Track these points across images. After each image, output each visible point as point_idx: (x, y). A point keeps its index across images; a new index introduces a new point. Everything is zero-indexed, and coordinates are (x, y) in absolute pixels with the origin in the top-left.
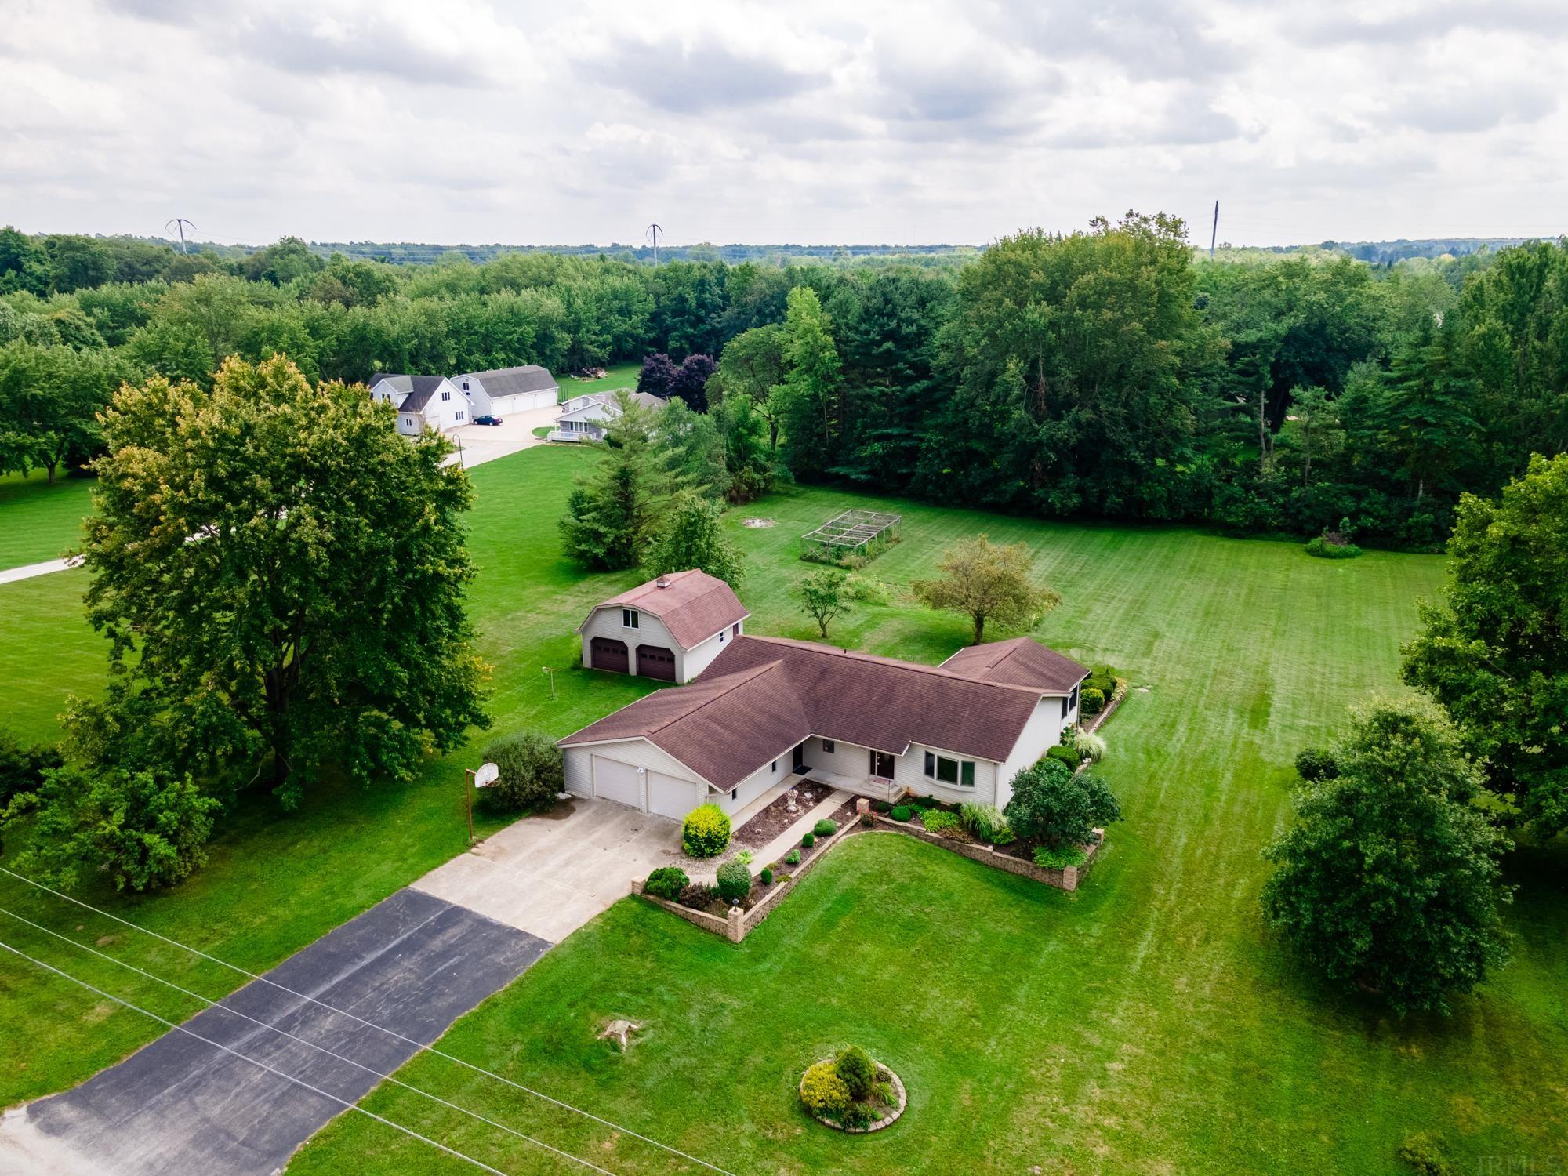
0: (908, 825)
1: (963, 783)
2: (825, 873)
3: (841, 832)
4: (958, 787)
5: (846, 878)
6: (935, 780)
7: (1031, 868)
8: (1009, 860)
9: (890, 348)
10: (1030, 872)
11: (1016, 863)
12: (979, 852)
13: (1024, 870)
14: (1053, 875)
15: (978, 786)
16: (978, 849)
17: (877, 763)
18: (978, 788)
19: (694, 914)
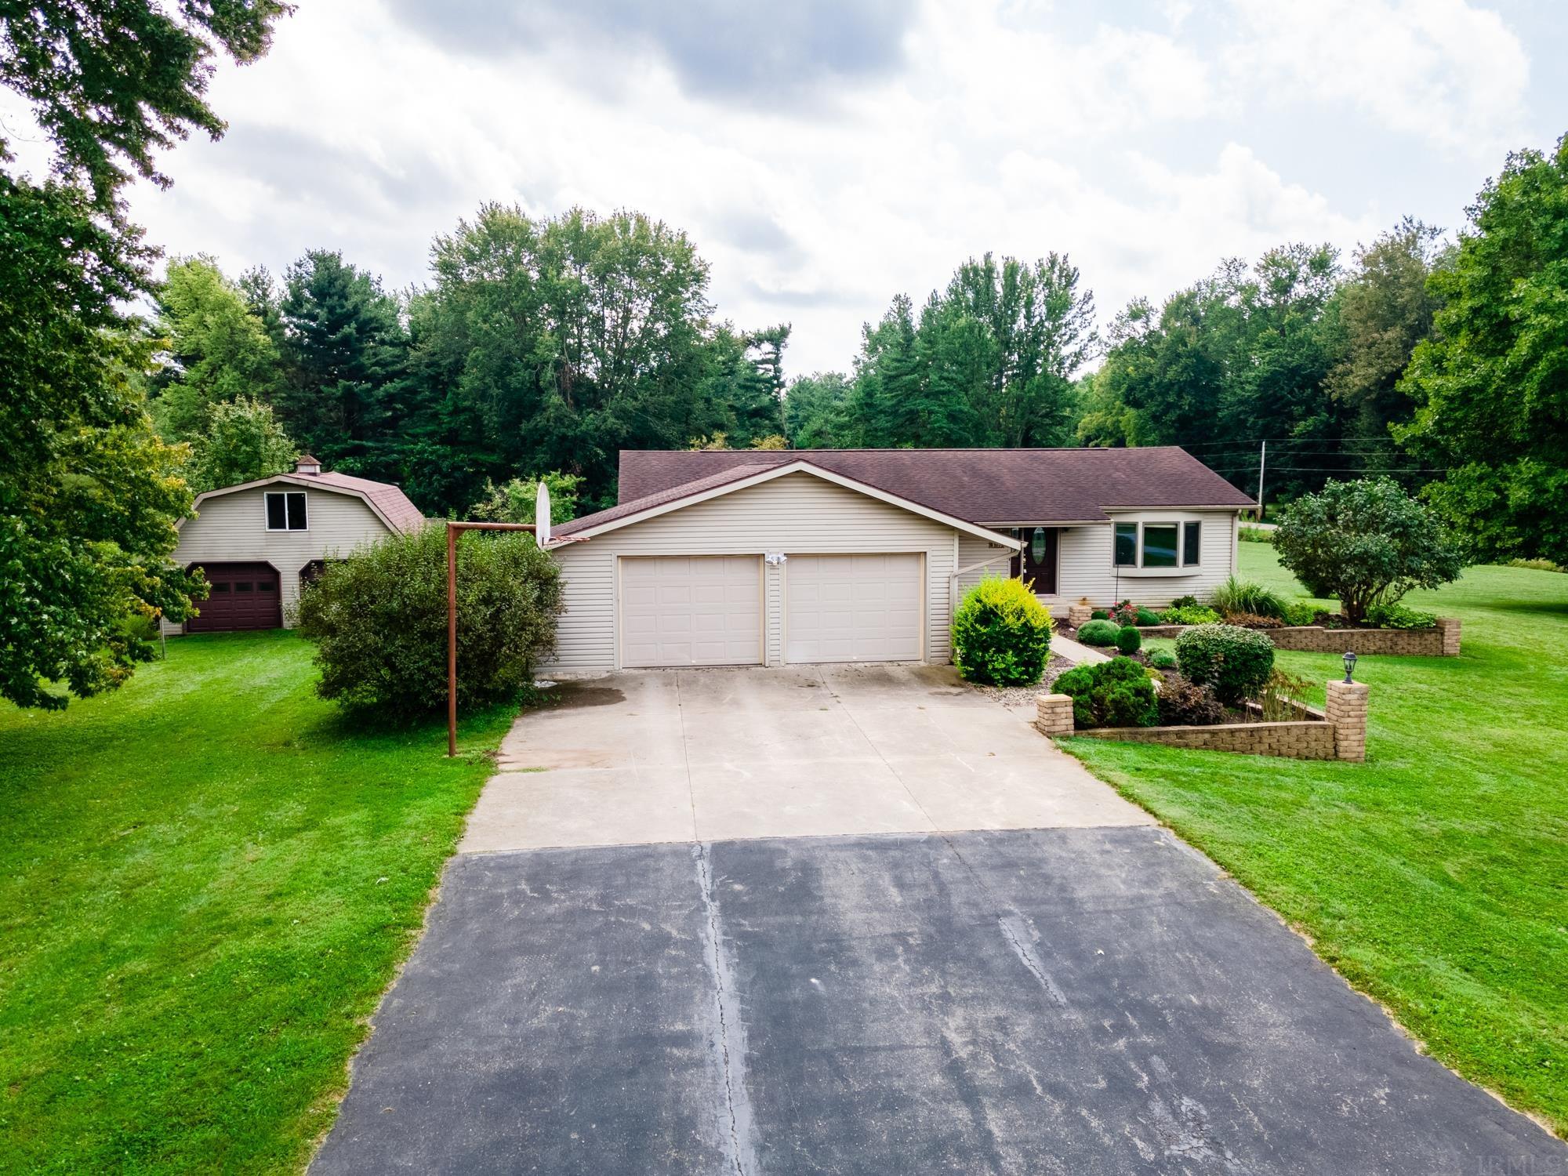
1: (1186, 560)
6: (1139, 570)
7: (1390, 636)
8: (1352, 634)
9: (351, 334)
10: (1389, 643)
11: (1364, 635)
12: (1303, 635)
13: (1379, 643)
14: (1426, 636)
15: (1205, 562)
16: (1300, 632)
17: (1023, 572)
18: (1205, 566)
19: (1233, 732)
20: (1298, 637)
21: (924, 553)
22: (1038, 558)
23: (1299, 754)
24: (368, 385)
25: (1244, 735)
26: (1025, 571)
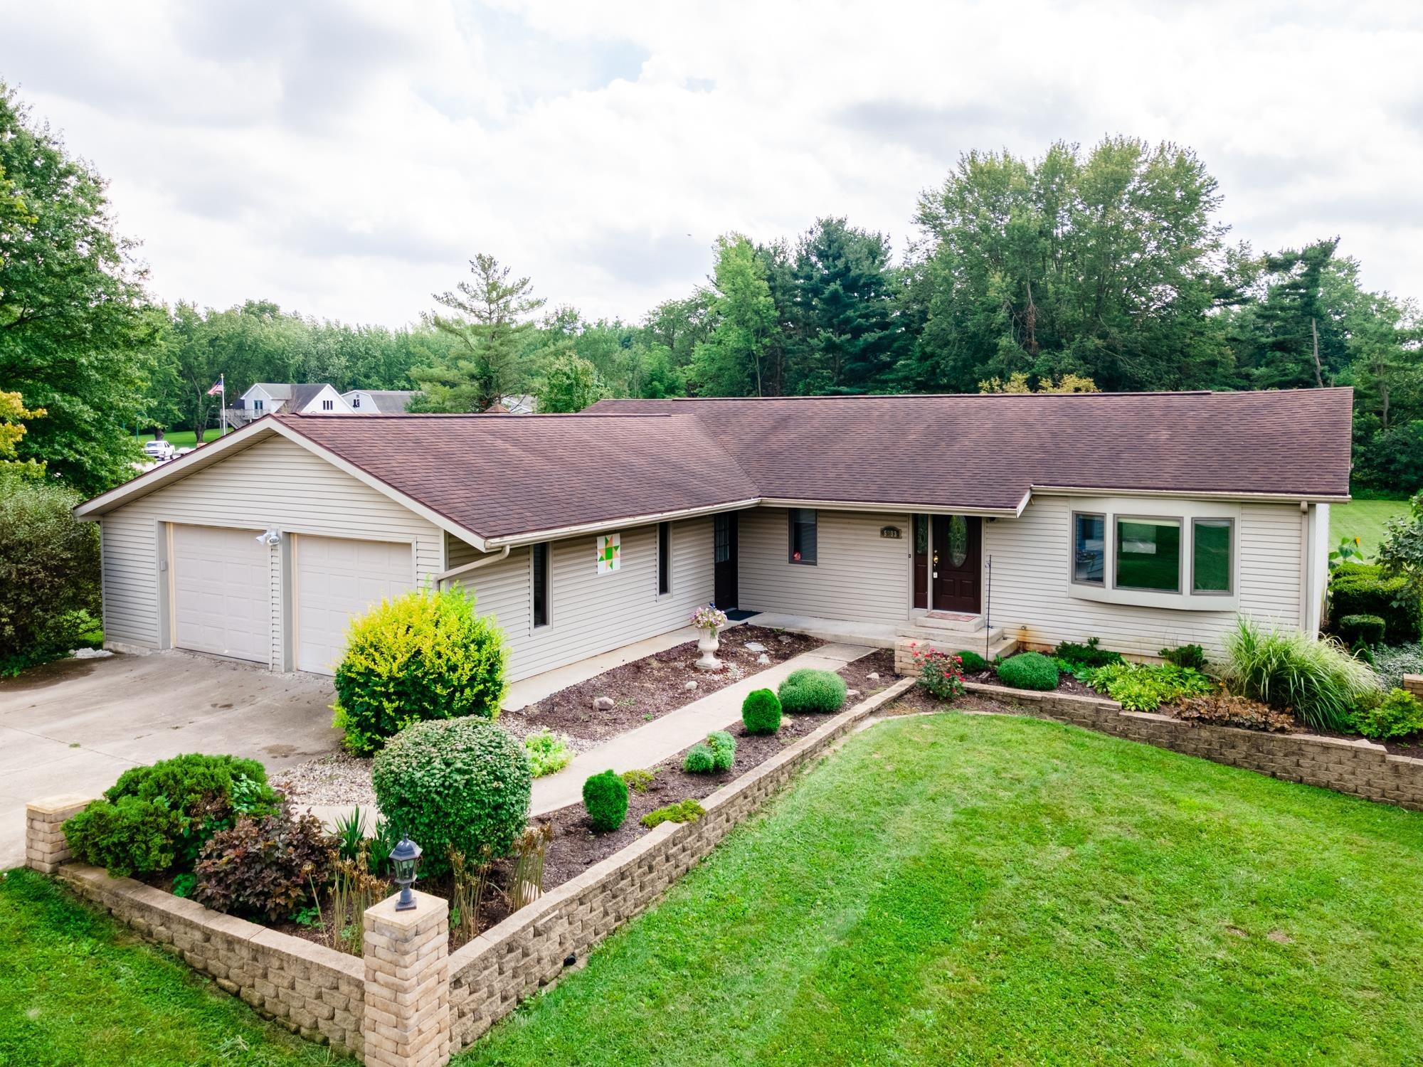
0: (1057, 695)
1: (1200, 584)
2: (823, 807)
3: (860, 709)
4: (1185, 598)
5: (906, 822)
6: (1109, 591)
9: (836, 291)
12: (1334, 756)
15: (1244, 590)
16: (1326, 748)
17: (932, 575)
18: (1244, 597)
19: (231, 942)
20: (1322, 758)
21: (409, 545)
22: (958, 557)
23: (315, 1026)
24: (849, 336)
25: (245, 953)
26: (936, 575)
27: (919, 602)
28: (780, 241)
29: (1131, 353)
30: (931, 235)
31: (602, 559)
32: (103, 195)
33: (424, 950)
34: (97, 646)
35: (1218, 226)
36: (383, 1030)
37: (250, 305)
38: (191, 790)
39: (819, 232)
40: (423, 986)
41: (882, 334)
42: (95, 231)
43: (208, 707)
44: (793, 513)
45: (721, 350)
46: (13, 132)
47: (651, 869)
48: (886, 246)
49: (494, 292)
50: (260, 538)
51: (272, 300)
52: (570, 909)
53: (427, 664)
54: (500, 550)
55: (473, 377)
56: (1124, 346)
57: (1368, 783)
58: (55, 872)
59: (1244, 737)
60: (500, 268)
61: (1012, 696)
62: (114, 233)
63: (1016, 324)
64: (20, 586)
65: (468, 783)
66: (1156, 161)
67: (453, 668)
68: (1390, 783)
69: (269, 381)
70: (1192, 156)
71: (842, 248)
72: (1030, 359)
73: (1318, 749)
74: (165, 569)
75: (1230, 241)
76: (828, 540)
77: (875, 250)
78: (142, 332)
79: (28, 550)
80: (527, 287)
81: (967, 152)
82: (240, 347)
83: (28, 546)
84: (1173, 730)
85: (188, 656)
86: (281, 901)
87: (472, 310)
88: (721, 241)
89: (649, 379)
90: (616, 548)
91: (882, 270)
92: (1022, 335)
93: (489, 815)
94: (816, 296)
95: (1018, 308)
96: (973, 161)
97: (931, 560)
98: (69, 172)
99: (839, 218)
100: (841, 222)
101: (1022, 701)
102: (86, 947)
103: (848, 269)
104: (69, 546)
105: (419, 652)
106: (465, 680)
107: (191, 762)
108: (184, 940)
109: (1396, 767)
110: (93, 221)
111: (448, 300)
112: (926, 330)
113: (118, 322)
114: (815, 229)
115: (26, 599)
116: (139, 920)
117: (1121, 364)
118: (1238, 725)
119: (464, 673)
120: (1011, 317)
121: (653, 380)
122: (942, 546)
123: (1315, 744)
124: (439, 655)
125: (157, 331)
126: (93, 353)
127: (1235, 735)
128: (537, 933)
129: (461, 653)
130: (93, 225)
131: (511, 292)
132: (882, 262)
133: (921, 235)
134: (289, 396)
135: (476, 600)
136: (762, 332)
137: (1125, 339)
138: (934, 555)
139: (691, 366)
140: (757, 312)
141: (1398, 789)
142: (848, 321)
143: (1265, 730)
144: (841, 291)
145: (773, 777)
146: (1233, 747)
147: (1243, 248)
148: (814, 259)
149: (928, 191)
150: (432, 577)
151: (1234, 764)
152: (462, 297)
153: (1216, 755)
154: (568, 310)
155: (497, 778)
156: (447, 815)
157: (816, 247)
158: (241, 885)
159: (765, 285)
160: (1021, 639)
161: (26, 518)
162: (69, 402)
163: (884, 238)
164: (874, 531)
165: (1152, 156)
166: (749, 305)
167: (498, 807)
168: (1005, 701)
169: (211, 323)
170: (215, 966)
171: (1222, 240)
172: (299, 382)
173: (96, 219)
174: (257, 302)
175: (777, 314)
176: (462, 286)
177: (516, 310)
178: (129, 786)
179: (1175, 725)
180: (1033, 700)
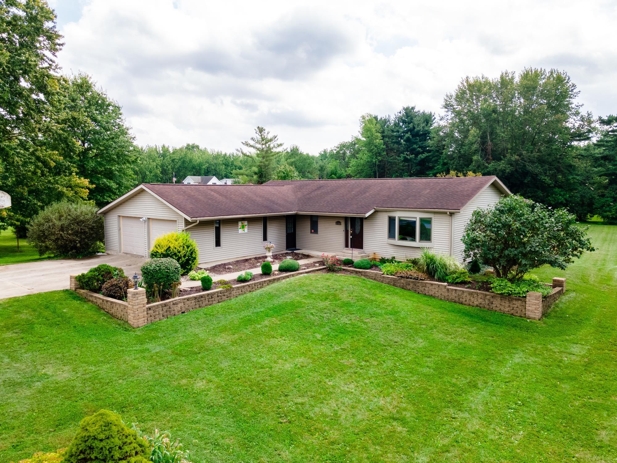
0: (368, 271)
1: (422, 239)
3: (303, 271)
4: (417, 243)
6: (397, 241)
7: (488, 297)
8: (463, 292)
9: (409, 137)
10: (487, 302)
11: (471, 294)
12: (433, 287)
13: (480, 301)
14: (514, 302)
15: (435, 241)
16: (432, 284)
17: (350, 237)
18: (435, 243)
19: (107, 301)
20: (430, 288)
21: (176, 221)
22: (357, 231)
23: (121, 317)
24: (414, 156)
25: (109, 304)
26: (351, 237)
27: (347, 246)
28: (387, 116)
29: (533, 162)
30: (450, 113)
31: (240, 228)
32: (121, 112)
33: (139, 298)
34: (103, 252)
35: (577, 104)
36: (131, 315)
37: (188, 145)
38: (103, 271)
39: (403, 112)
40: (139, 306)
41: (427, 155)
42: (119, 124)
43: (125, 265)
44: (311, 217)
45: (362, 162)
46: (91, 92)
47: (212, 298)
48: (433, 118)
49: (265, 141)
50: (141, 220)
51: (197, 144)
52: (184, 301)
53: (172, 250)
54: (196, 222)
55: (256, 173)
56: (529, 159)
57: (441, 294)
58: (75, 290)
59: (412, 282)
60: (266, 132)
61: (354, 271)
62: (124, 125)
63: (482, 150)
64: (81, 233)
65: (160, 269)
66: (549, 78)
67: (179, 252)
68: (446, 294)
69: (194, 175)
70: (565, 74)
71: (412, 119)
72: (487, 165)
73: (430, 285)
74: (120, 230)
75: (583, 112)
76: (321, 226)
77: (428, 119)
78: (133, 158)
79: (83, 223)
80: (276, 139)
81: (464, 77)
82: (184, 162)
83: (83, 222)
84: (394, 280)
85: (125, 255)
86: (119, 294)
87: (256, 148)
88: (363, 118)
89: (330, 174)
90: (246, 225)
91: (431, 128)
92: (485, 155)
93: (165, 277)
94: (401, 139)
95: (483, 142)
96: (467, 81)
97: (350, 232)
98: (109, 105)
99: (412, 106)
100: (413, 108)
101: (357, 272)
102: (78, 302)
103: (414, 128)
104: (95, 222)
105: (169, 247)
106: (182, 255)
107: (104, 265)
108: (99, 302)
109: (448, 290)
110: (118, 121)
111: (247, 144)
112: (444, 153)
113: (125, 155)
114: (402, 111)
115: (83, 237)
116: (91, 299)
117: (528, 167)
118: (411, 278)
119: (182, 254)
120: (480, 147)
121: (332, 174)
122: (353, 227)
123: (429, 284)
124: (176, 248)
125: (138, 158)
126: (117, 166)
127: (410, 281)
128: (173, 304)
129: (181, 248)
130: (118, 122)
131: (271, 140)
132: (431, 125)
133: (446, 113)
134: (200, 181)
135: (190, 235)
136: (378, 154)
137: (530, 156)
138: (351, 230)
139: (350, 168)
140: (376, 146)
141: (448, 296)
142: (415, 149)
143: (417, 280)
144: (411, 137)
145: (260, 283)
146: (409, 285)
147: (589, 115)
148: (401, 124)
149: (449, 94)
150: (181, 230)
151: (409, 290)
152: (252, 143)
153: (405, 288)
154: (295, 147)
155: (168, 269)
156: (154, 276)
157: (401, 119)
158: (111, 291)
159: (379, 135)
160: (374, 257)
161: (83, 214)
162: (109, 182)
163: (433, 114)
164: (334, 222)
165: (548, 75)
166: (373, 143)
167: (168, 276)
168: (352, 272)
169: (174, 153)
170: (104, 307)
171: (580, 111)
172: (205, 176)
173: (119, 120)
174: (191, 144)
175: (384, 147)
176: (253, 139)
177: (273, 148)
178: (91, 271)
179: (395, 278)
180: (359, 272)
